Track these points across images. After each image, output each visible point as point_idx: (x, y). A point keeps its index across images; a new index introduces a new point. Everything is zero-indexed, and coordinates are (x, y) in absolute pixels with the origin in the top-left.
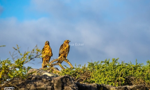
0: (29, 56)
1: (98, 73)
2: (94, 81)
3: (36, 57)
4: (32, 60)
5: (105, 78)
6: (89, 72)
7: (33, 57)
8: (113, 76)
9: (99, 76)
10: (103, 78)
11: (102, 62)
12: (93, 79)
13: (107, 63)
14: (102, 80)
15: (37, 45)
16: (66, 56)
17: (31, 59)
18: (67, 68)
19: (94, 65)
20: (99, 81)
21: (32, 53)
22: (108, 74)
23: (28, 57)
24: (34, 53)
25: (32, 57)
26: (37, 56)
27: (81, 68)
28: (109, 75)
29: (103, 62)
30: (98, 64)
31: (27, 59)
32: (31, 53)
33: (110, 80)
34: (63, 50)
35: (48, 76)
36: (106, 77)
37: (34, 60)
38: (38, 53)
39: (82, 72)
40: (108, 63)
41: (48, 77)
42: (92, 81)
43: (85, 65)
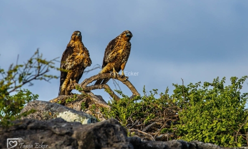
0: (20, 75)
1: (196, 111)
2: (185, 129)
3: (35, 78)
4: (28, 84)
5: (212, 125)
6: (176, 109)
7: (29, 76)
8: (230, 120)
9: (197, 118)
10: (206, 125)
11: (207, 84)
12: (183, 126)
13: (219, 87)
14: (205, 128)
15: (38, 50)
16: (122, 67)
17: (24, 83)
18: (124, 96)
19: (189, 92)
20: (198, 131)
21: (26, 67)
22: (219, 116)
23: (17, 76)
24: (31, 67)
25: (27, 77)
26: (38, 75)
27: (157, 97)
28: (221, 117)
29: (209, 84)
30: (198, 90)
31: (15, 82)
32: (24, 67)
33: (224, 129)
34: (114, 55)
35: (65, 122)
36: (215, 122)
37: (32, 85)
38: (39, 67)
39: (159, 106)
40: (221, 87)
41: (64, 125)
42: (181, 130)
43: (167, 91)
